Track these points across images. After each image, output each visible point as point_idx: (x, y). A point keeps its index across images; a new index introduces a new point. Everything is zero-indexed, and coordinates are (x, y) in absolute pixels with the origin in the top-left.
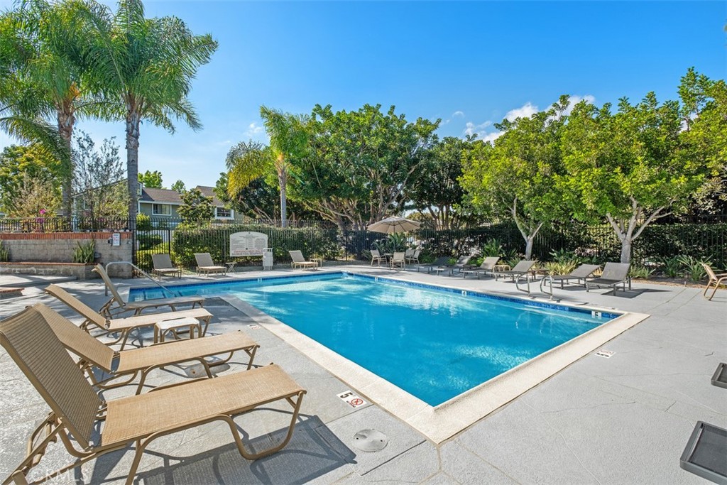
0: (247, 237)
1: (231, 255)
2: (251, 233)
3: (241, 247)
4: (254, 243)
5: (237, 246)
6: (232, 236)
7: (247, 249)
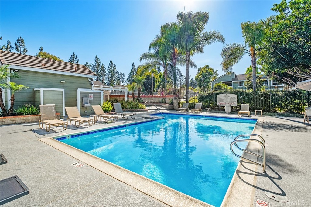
0: (225, 96)
1: (217, 105)
2: (228, 94)
3: (222, 101)
4: (229, 99)
5: (220, 101)
6: (218, 96)
7: (225, 102)
